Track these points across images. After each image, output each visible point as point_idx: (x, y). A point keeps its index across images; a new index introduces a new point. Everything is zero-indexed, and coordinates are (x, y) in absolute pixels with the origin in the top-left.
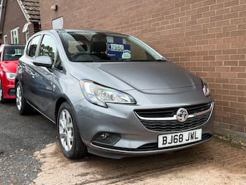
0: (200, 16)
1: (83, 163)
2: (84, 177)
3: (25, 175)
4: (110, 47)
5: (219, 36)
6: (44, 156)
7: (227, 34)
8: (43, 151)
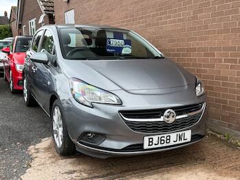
0: (201, 11)
1: (73, 159)
2: (70, 175)
3: (15, 170)
4: (110, 43)
5: (220, 32)
6: (37, 151)
7: (227, 31)
8: (38, 146)
